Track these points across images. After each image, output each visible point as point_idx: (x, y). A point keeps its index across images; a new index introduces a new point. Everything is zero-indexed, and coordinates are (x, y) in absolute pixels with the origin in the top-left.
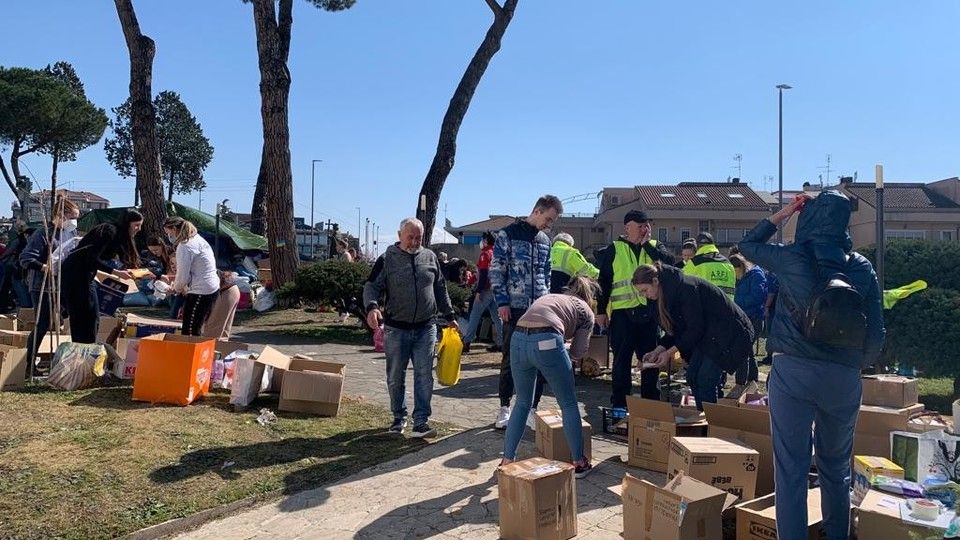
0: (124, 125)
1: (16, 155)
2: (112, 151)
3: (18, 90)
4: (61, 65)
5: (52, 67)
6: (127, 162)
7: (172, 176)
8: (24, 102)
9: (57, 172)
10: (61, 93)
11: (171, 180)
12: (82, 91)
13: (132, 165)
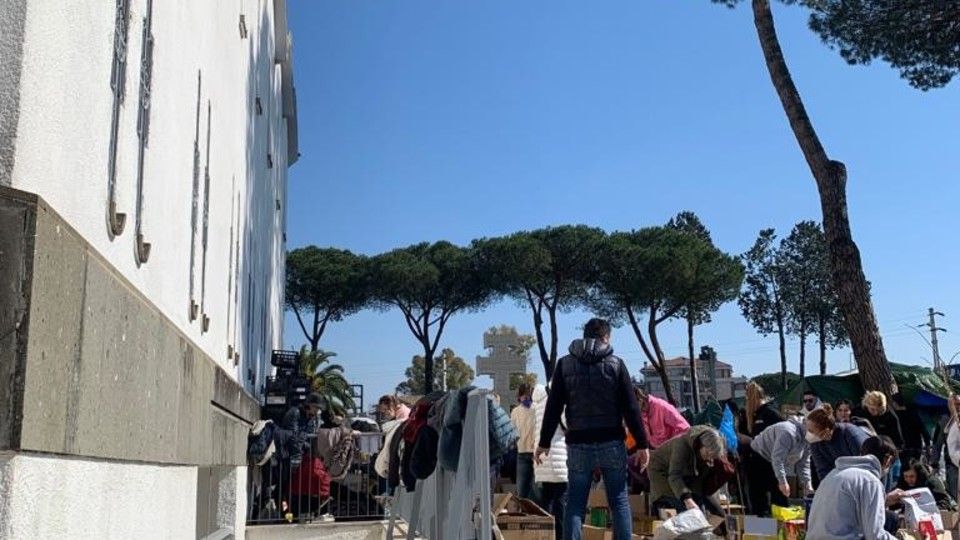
0: (757, 272)
1: (653, 324)
2: (747, 305)
3: (651, 252)
4: (683, 216)
5: (675, 220)
6: (766, 316)
7: (822, 327)
8: (658, 265)
9: (693, 337)
10: (693, 247)
11: (822, 332)
12: (710, 240)
13: (773, 319)
